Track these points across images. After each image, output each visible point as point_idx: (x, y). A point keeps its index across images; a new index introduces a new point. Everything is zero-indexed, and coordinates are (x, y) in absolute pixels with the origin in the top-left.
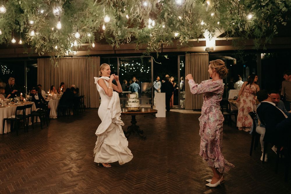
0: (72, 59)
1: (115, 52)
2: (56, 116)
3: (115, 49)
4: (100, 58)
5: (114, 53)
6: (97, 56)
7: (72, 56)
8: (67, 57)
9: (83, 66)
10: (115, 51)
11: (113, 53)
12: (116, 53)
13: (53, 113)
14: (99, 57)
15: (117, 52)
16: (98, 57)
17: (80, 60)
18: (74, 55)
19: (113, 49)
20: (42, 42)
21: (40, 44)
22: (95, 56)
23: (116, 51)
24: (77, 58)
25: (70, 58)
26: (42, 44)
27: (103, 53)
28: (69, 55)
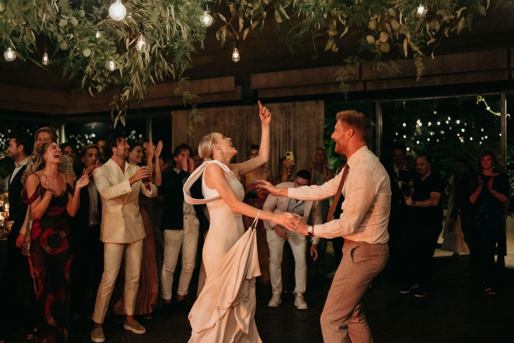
1: (365, 87)
3: (363, 79)
4: (323, 106)
5: (363, 89)
6: (317, 101)
10: (365, 82)
11: (359, 88)
12: (367, 89)
14: (322, 103)
15: (371, 87)
16: (320, 101)
19: (358, 79)
22: (311, 100)
23: (368, 84)
27: (333, 90)
28: (243, 99)
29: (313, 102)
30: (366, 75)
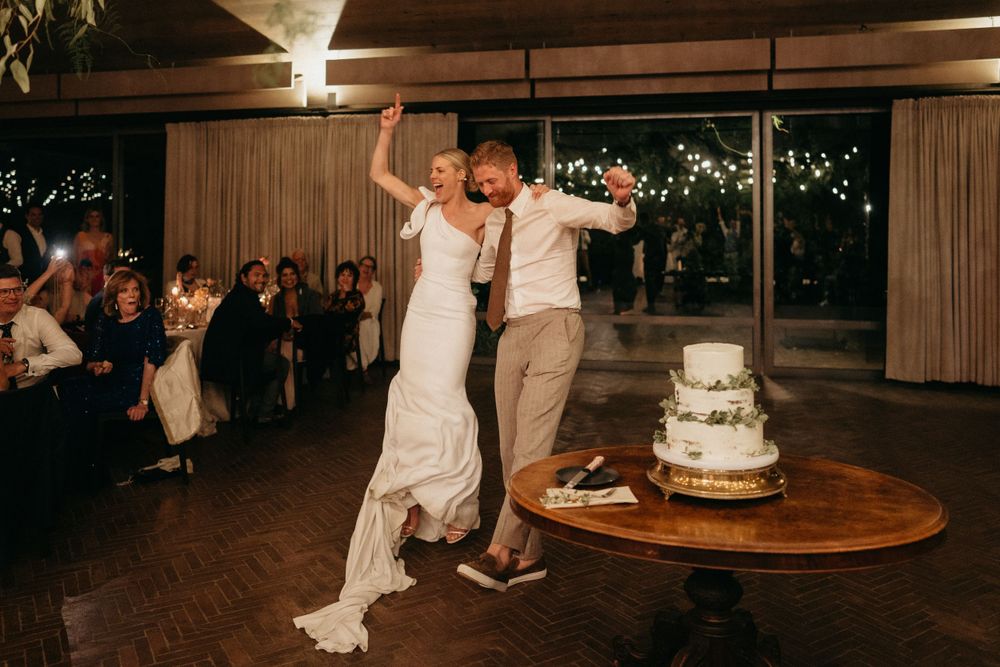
0: (325, 125)
1: (533, 91)
3: (531, 77)
4: (456, 124)
5: (528, 96)
6: (445, 114)
7: (324, 113)
8: (304, 118)
10: (533, 82)
11: (522, 92)
12: (538, 96)
14: (453, 117)
15: (543, 92)
16: (449, 114)
17: (363, 134)
18: (334, 107)
19: (522, 76)
22: (433, 111)
23: (538, 86)
24: (348, 123)
25: (315, 123)
27: (475, 94)
28: (308, 104)
29: (438, 115)
30: (537, 72)
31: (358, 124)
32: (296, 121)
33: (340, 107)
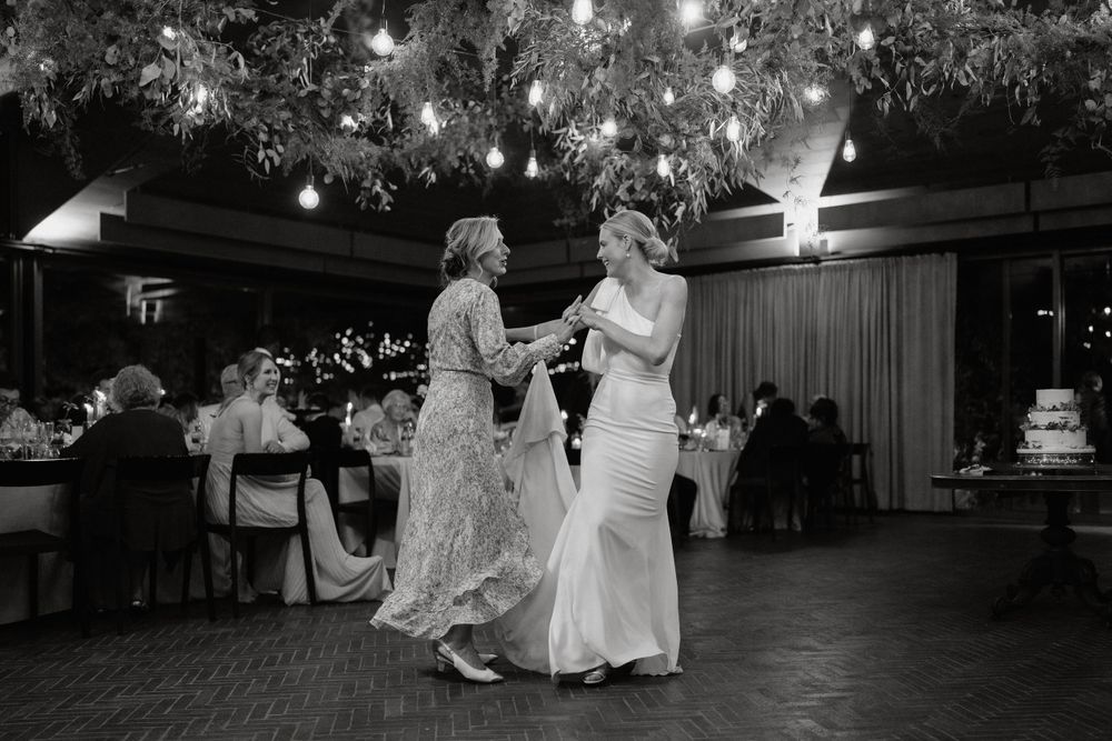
0: (819, 271)
1: (1036, 225)
2: (722, 530)
3: (1034, 208)
4: (955, 263)
5: (1031, 229)
6: (942, 254)
7: (817, 260)
8: (796, 267)
9: (871, 305)
10: (1036, 215)
11: (1025, 226)
12: (1040, 229)
13: (708, 511)
14: (951, 259)
15: (1046, 224)
16: (948, 255)
17: (856, 280)
18: (827, 254)
19: (1023, 209)
20: (620, 160)
21: (610, 168)
22: (929, 253)
23: (1041, 218)
24: (842, 268)
25: (807, 270)
26: (618, 168)
27: (973, 232)
28: (801, 252)
29: (934, 256)
30: (1039, 203)
31: (851, 270)
32: (789, 270)
33: (833, 254)
